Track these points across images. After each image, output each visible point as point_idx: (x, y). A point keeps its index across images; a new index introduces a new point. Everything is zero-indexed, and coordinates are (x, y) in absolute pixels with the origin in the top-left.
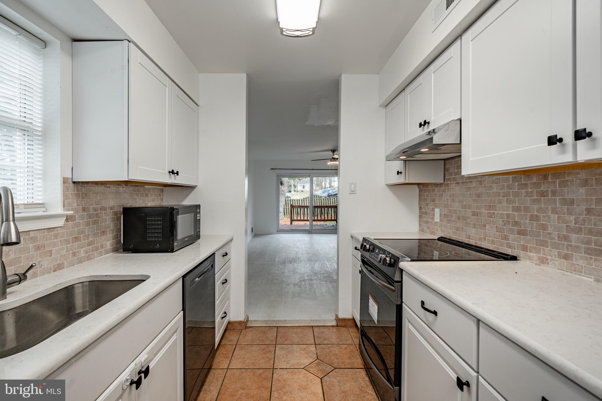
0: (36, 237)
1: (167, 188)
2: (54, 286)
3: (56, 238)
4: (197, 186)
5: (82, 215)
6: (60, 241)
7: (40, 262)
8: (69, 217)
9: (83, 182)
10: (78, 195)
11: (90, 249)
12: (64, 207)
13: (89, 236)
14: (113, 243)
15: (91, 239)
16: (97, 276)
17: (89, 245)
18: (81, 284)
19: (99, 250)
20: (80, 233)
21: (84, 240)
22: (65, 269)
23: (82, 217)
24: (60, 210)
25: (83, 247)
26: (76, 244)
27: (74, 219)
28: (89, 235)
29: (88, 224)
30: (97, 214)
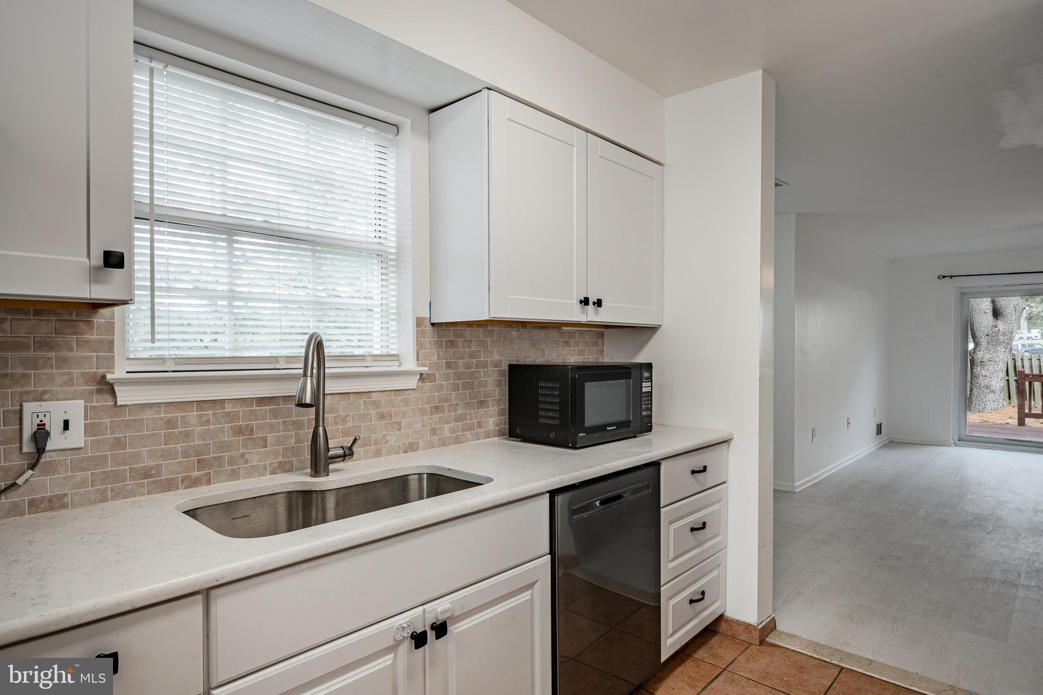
0: (380, 402)
1: (610, 330)
2: (383, 472)
3: (407, 406)
4: (660, 326)
5: (446, 374)
6: (413, 410)
7: (385, 436)
8: (425, 376)
9: (447, 324)
10: (439, 344)
11: (459, 426)
12: (418, 360)
13: (458, 407)
14: (499, 421)
15: (460, 412)
16: (439, 468)
17: (457, 420)
18: (416, 476)
19: (474, 430)
20: (443, 400)
21: (450, 411)
22: (420, 451)
23: (446, 378)
24: (410, 364)
25: (447, 422)
26: (436, 417)
27: (433, 378)
28: (457, 405)
29: (456, 388)
30: (471, 374)
